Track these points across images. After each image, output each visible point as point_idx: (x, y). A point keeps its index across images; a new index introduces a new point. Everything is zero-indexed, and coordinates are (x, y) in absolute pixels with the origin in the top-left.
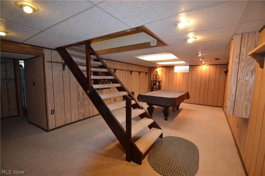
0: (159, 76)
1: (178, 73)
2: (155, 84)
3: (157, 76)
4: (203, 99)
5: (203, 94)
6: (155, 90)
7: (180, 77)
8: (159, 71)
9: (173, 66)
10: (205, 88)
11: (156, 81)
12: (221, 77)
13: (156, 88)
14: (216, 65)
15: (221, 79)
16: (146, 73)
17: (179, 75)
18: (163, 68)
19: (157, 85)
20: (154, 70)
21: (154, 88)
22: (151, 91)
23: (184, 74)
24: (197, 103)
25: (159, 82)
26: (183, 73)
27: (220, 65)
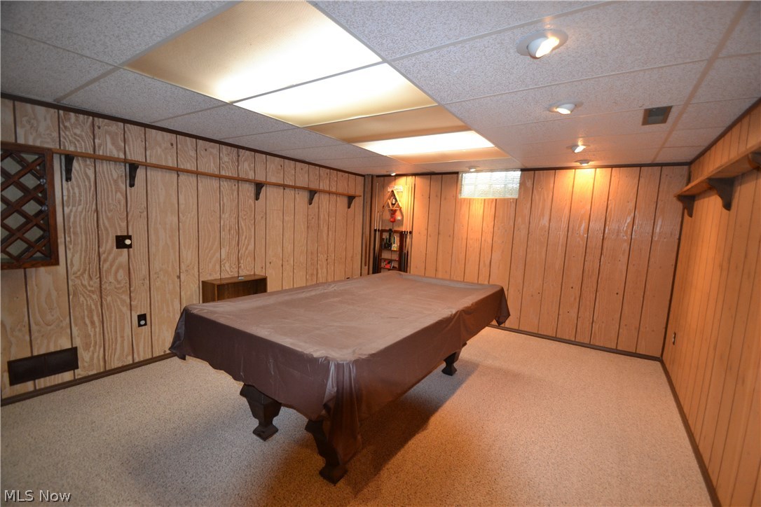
0: (404, 210)
1: (474, 199)
2: (387, 245)
3: (395, 211)
4: (573, 314)
5: (578, 295)
6: (388, 266)
7: (480, 218)
8: (404, 191)
9: (457, 173)
10: (586, 269)
11: (390, 231)
12: (659, 223)
13: (390, 261)
14: (640, 166)
15: (658, 230)
16: (351, 199)
17: (478, 210)
18: (418, 179)
19: (395, 247)
20: (384, 186)
21: (385, 260)
22: (374, 273)
23: (498, 205)
24: (550, 333)
25: (403, 235)
26: (496, 200)
27: (657, 169)
